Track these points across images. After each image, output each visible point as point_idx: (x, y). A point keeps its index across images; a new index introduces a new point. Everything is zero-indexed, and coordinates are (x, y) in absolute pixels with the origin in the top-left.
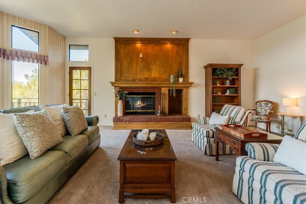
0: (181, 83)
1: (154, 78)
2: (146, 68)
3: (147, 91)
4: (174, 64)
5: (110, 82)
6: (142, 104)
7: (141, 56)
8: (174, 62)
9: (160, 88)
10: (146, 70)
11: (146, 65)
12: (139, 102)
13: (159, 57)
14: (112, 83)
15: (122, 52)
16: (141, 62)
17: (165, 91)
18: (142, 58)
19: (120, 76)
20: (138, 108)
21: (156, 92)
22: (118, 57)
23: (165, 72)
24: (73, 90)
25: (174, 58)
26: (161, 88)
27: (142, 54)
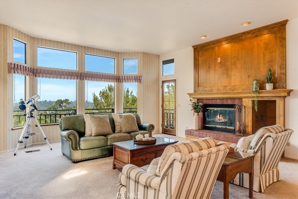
0: (269, 92)
1: (234, 86)
2: (224, 74)
3: (225, 103)
4: (262, 64)
5: (188, 94)
6: (223, 120)
7: (219, 61)
8: (262, 61)
9: (240, 99)
10: (225, 77)
11: (225, 71)
12: (220, 116)
13: (240, 58)
14: (190, 95)
15: (201, 59)
16: (219, 67)
17: (247, 103)
18: (220, 63)
19: (198, 87)
20: (217, 123)
21: (236, 104)
22: (196, 65)
23: (249, 76)
24: (164, 101)
25: (262, 55)
26: (242, 99)
27: (219, 58)
